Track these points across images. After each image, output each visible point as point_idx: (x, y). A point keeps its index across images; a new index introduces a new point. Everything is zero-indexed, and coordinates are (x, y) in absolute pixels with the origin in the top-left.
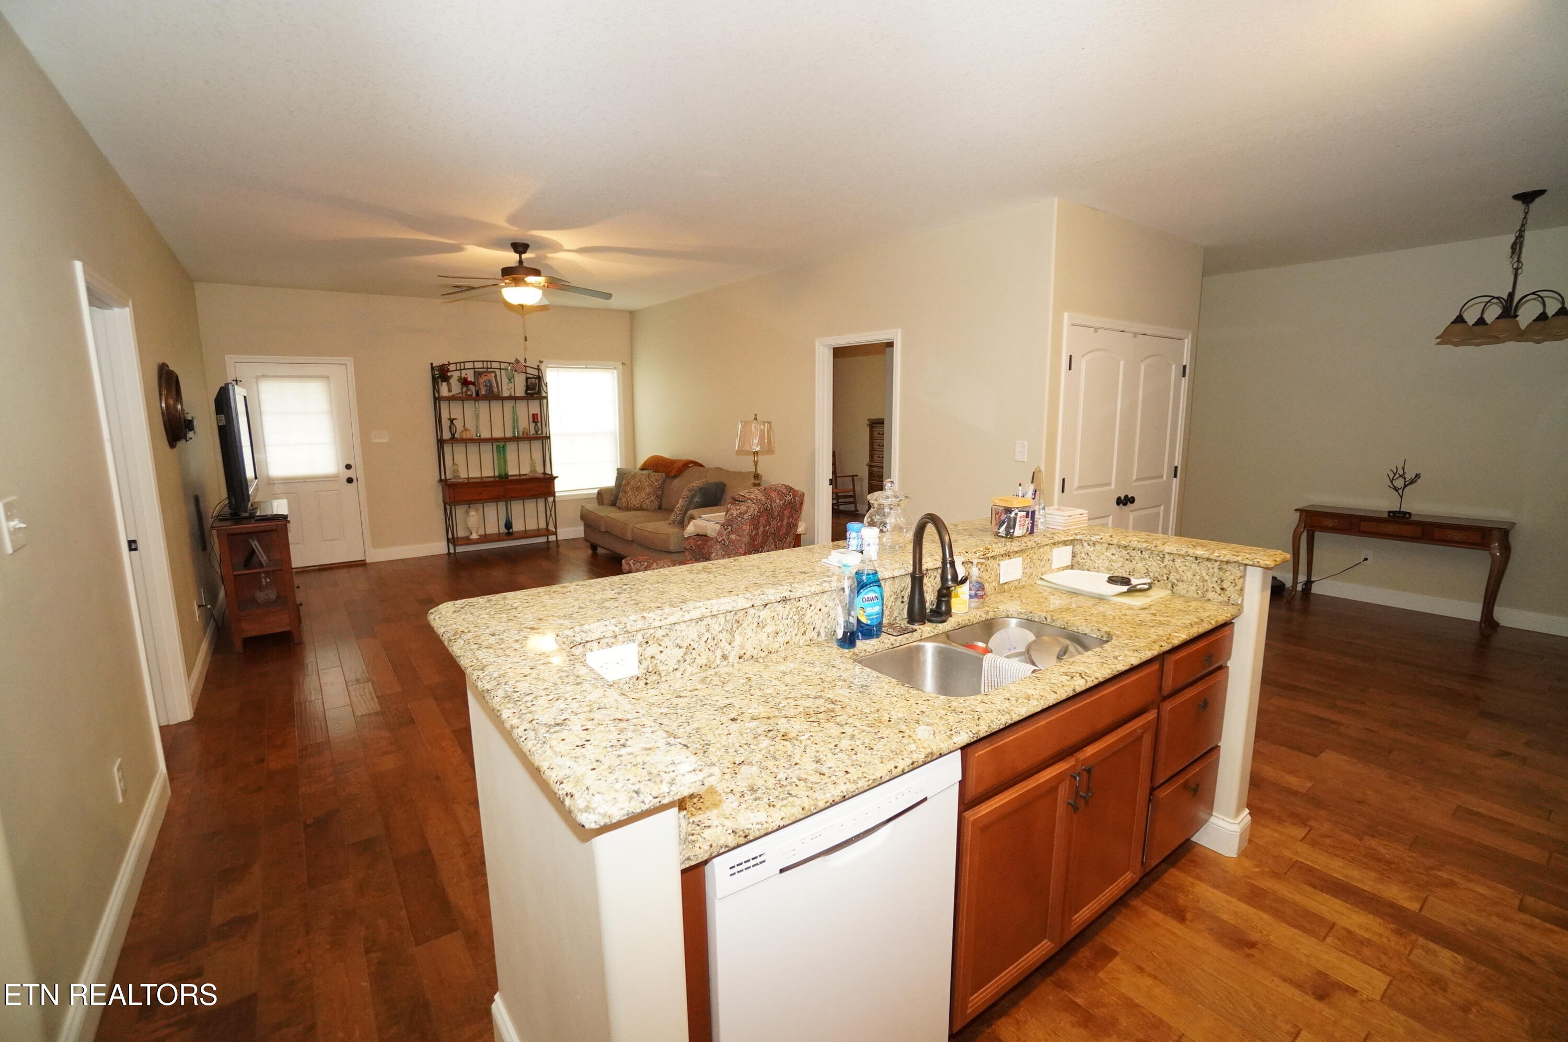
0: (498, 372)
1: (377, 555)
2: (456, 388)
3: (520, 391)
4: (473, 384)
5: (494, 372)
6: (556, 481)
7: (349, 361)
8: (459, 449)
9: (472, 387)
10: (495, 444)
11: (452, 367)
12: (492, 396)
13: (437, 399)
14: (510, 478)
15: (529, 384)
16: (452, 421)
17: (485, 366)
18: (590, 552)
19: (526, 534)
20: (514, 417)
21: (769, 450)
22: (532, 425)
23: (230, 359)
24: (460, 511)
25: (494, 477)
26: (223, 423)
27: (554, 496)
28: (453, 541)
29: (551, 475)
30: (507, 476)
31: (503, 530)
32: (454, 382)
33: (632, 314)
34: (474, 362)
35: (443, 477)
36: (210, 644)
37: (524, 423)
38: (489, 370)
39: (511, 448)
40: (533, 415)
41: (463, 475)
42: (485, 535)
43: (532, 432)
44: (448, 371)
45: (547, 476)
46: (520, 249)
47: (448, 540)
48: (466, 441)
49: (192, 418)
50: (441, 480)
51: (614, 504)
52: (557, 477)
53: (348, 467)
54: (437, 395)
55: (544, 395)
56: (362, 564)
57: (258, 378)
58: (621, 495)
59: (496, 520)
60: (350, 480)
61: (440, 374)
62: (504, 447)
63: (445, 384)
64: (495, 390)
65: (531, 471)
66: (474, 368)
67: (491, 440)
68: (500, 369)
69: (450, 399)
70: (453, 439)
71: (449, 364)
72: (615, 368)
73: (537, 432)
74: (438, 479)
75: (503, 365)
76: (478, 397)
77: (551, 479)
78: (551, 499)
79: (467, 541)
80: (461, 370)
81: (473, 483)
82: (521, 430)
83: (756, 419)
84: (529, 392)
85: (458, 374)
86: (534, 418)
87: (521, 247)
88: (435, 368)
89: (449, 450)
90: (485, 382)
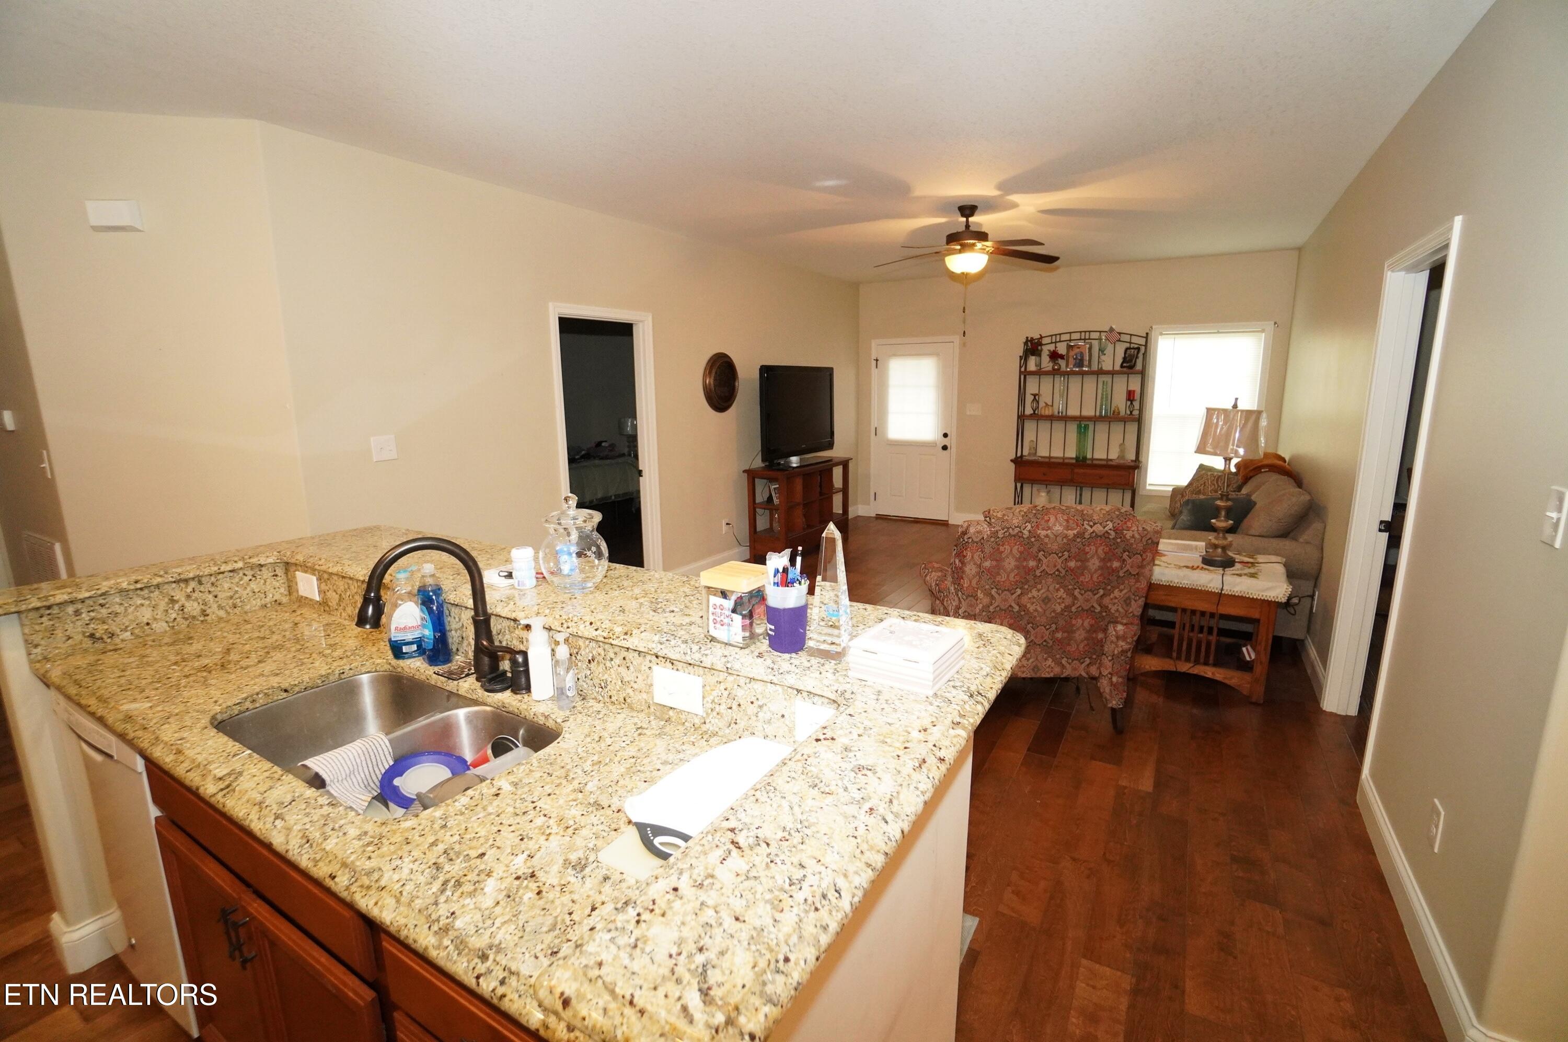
0: (1095, 343)
2: (1047, 364)
3: (1115, 365)
4: (1063, 357)
5: (1090, 343)
7: (956, 338)
8: (1043, 426)
9: (1064, 361)
10: (1078, 423)
11: (1045, 341)
12: (1081, 370)
13: (1024, 374)
14: (1087, 462)
15: (1130, 355)
16: (1035, 396)
17: (1079, 337)
20: (1108, 394)
22: (1129, 404)
23: (875, 342)
24: (1030, 489)
25: (1071, 458)
30: (1085, 458)
32: (1045, 355)
33: (1299, 252)
34: (1070, 333)
35: (1019, 453)
38: (1087, 341)
39: (1097, 428)
40: (1132, 392)
41: (1043, 452)
43: (1126, 411)
44: (1041, 345)
46: (968, 212)
50: (1015, 458)
53: (945, 435)
54: (1024, 369)
56: (944, 524)
57: (889, 357)
60: (945, 448)
62: (1093, 427)
63: (1035, 358)
64: (1086, 363)
65: (1117, 457)
66: (1064, 341)
67: (1079, 419)
69: (1039, 373)
70: (1036, 416)
71: (1045, 337)
72: (1263, 331)
73: (1131, 412)
74: (1013, 456)
75: (1103, 335)
76: (1065, 372)
80: (1056, 342)
81: (1053, 463)
82: (1111, 409)
84: (1125, 365)
85: (1052, 347)
86: (1130, 396)
87: (968, 210)
88: (1029, 341)
89: (1030, 426)
90: (1076, 355)
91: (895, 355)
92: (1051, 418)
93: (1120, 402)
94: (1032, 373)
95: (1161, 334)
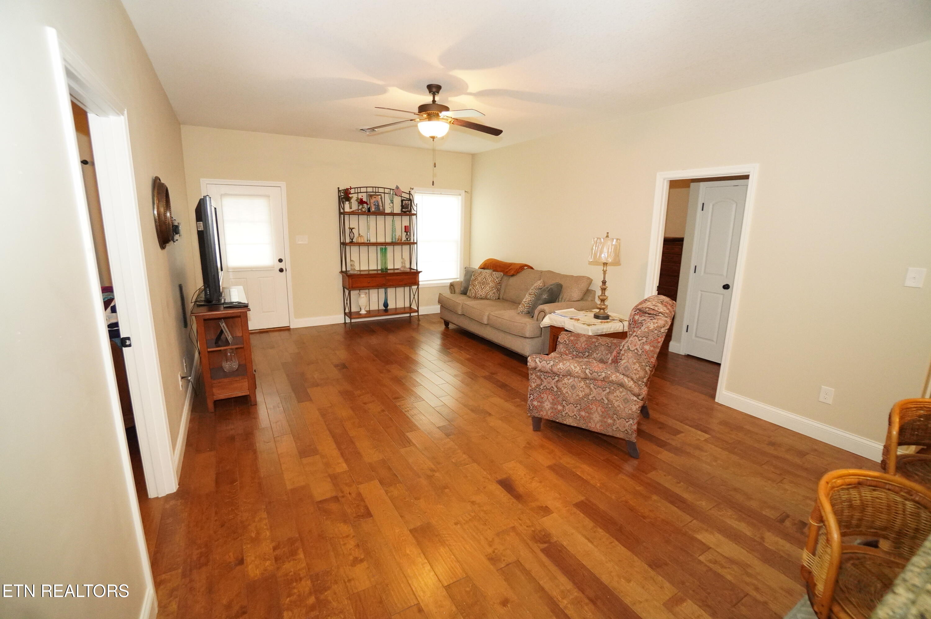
0: (383, 195)
1: (297, 323)
2: (355, 206)
3: (397, 210)
4: (366, 203)
5: (381, 195)
6: (420, 275)
7: (283, 184)
8: (355, 249)
9: (365, 205)
10: (379, 248)
11: (352, 191)
12: (380, 212)
13: (342, 214)
14: (389, 272)
15: (404, 204)
16: (351, 229)
17: (374, 191)
18: (443, 327)
19: (396, 311)
20: (393, 228)
21: (617, 263)
22: (404, 234)
23: (204, 181)
24: (354, 293)
25: (377, 270)
26: (201, 228)
27: (418, 285)
28: (349, 314)
29: (417, 270)
31: (382, 307)
32: (353, 201)
33: (473, 156)
34: (367, 187)
35: (344, 269)
36: (190, 405)
37: (399, 233)
38: (377, 194)
39: (390, 249)
40: (405, 227)
41: (358, 267)
42: (370, 311)
43: (404, 239)
44: (350, 193)
45: (412, 271)
46: (434, 90)
47: (345, 314)
48: (359, 244)
49: (178, 224)
50: (342, 272)
51: (464, 293)
52: (421, 272)
53: (280, 261)
54: (342, 211)
55: (413, 212)
56: (287, 329)
57: (222, 196)
58: (470, 288)
59: (377, 300)
60: (281, 270)
61: (344, 195)
62: (386, 249)
63: (347, 203)
64: (381, 208)
65: (402, 267)
66: (367, 192)
67: (376, 244)
68: (384, 193)
69: (350, 214)
70: (352, 243)
71: (351, 188)
72: (460, 195)
73: (407, 239)
74: (340, 270)
75: (387, 191)
76: (369, 212)
77: (417, 273)
78: (414, 287)
79: (358, 315)
80: (358, 193)
81: (364, 274)
82: (397, 237)
83: (607, 236)
84: (403, 210)
85: (357, 196)
86: (406, 229)
88: (340, 191)
89: (349, 250)
90: (374, 202)
94: (347, 213)
95: (415, 193)
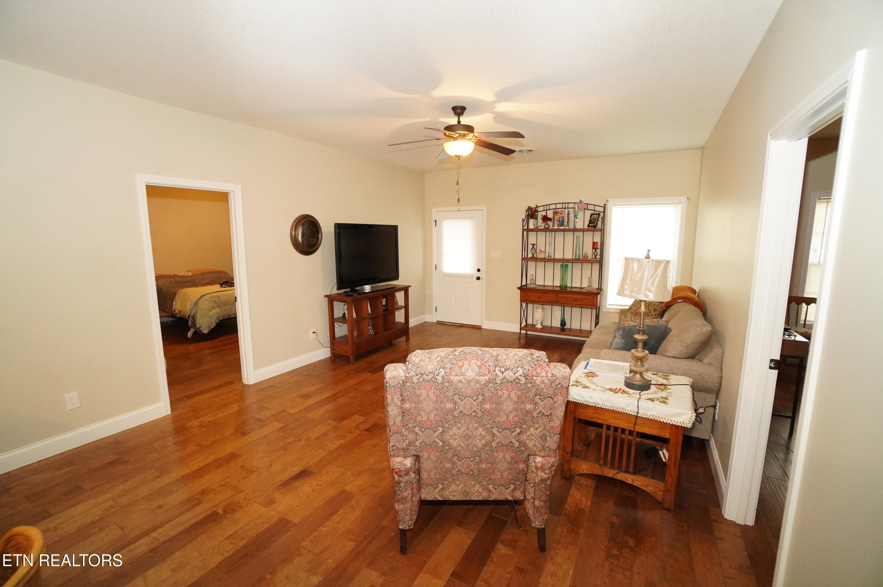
0: (569, 210)
1: (487, 325)
2: (541, 224)
3: (584, 225)
4: (551, 220)
7: (484, 208)
8: (539, 265)
9: (550, 222)
11: (540, 209)
12: (562, 228)
13: (526, 231)
15: (593, 219)
16: (533, 245)
17: (561, 207)
19: (575, 332)
20: (577, 244)
22: (594, 251)
23: (434, 209)
24: (531, 307)
27: (600, 307)
28: (524, 326)
30: (566, 286)
31: (559, 325)
32: (539, 218)
33: (702, 150)
34: (556, 204)
35: (523, 283)
39: (572, 266)
40: (596, 243)
41: (540, 282)
42: (546, 327)
43: (592, 256)
44: (537, 212)
46: (459, 112)
47: (521, 324)
50: (521, 286)
53: (479, 270)
54: (526, 227)
56: (479, 328)
57: (444, 219)
60: (478, 278)
61: (532, 213)
63: (533, 220)
64: (566, 224)
65: (587, 286)
66: (554, 209)
67: (562, 261)
69: (536, 230)
70: (534, 259)
71: (539, 206)
72: (680, 203)
73: (596, 256)
80: (547, 210)
81: (546, 290)
82: (582, 254)
84: (590, 225)
85: (544, 213)
86: (595, 246)
87: (459, 110)
88: (530, 208)
89: (531, 265)
90: (559, 218)
91: (447, 218)
92: (544, 260)
93: (588, 250)
94: (532, 230)
95: (614, 205)
